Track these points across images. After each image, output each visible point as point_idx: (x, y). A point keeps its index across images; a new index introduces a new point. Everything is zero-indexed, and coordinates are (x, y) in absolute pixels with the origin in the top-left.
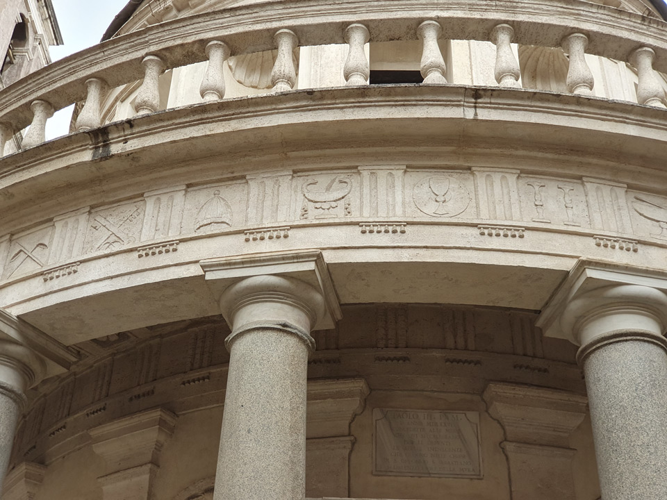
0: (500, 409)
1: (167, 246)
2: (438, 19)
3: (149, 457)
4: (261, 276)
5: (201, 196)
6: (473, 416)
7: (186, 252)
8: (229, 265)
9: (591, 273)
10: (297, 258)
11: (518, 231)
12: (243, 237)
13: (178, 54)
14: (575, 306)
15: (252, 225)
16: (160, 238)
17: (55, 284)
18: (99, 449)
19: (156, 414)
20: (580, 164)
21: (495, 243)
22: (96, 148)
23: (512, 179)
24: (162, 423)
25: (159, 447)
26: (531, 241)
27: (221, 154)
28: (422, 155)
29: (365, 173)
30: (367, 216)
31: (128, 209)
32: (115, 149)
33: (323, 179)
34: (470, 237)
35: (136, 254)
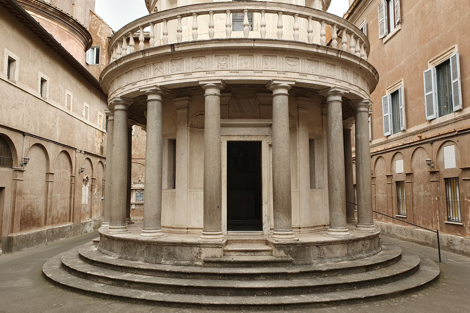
0: (259, 98)
1: (190, 73)
2: (247, 9)
3: (187, 106)
4: (210, 83)
5: (196, 60)
6: (253, 99)
7: (194, 75)
8: (204, 81)
9: (275, 82)
10: (217, 80)
11: (261, 71)
12: (206, 72)
13: (185, 15)
14: (272, 87)
15: (207, 70)
16: (188, 71)
17: (167, 79)
18: (175, 103)
19: (187, 98)
20: (276, 53)
21: (257, 74)
22: (172, 49)
23: (261, 57)
24: (189, 99)
25: (188, 104)
26: (264, 73)
27: (199, 51)
28: (243, 52)
29: (231, 57)
30: (231, 68)
31: (180, 62)
32: (176, 49)
33: (222, 58)
34: (251, 73)
35: (183, 74)
